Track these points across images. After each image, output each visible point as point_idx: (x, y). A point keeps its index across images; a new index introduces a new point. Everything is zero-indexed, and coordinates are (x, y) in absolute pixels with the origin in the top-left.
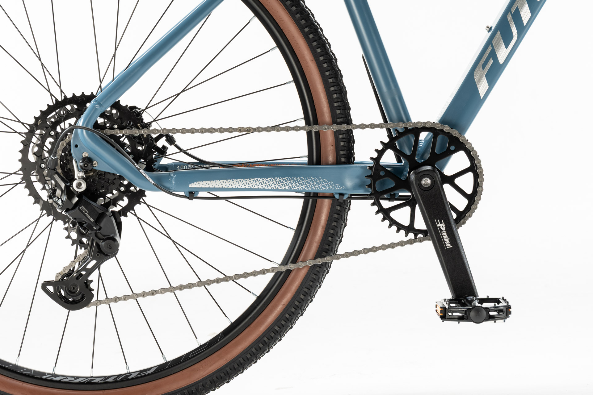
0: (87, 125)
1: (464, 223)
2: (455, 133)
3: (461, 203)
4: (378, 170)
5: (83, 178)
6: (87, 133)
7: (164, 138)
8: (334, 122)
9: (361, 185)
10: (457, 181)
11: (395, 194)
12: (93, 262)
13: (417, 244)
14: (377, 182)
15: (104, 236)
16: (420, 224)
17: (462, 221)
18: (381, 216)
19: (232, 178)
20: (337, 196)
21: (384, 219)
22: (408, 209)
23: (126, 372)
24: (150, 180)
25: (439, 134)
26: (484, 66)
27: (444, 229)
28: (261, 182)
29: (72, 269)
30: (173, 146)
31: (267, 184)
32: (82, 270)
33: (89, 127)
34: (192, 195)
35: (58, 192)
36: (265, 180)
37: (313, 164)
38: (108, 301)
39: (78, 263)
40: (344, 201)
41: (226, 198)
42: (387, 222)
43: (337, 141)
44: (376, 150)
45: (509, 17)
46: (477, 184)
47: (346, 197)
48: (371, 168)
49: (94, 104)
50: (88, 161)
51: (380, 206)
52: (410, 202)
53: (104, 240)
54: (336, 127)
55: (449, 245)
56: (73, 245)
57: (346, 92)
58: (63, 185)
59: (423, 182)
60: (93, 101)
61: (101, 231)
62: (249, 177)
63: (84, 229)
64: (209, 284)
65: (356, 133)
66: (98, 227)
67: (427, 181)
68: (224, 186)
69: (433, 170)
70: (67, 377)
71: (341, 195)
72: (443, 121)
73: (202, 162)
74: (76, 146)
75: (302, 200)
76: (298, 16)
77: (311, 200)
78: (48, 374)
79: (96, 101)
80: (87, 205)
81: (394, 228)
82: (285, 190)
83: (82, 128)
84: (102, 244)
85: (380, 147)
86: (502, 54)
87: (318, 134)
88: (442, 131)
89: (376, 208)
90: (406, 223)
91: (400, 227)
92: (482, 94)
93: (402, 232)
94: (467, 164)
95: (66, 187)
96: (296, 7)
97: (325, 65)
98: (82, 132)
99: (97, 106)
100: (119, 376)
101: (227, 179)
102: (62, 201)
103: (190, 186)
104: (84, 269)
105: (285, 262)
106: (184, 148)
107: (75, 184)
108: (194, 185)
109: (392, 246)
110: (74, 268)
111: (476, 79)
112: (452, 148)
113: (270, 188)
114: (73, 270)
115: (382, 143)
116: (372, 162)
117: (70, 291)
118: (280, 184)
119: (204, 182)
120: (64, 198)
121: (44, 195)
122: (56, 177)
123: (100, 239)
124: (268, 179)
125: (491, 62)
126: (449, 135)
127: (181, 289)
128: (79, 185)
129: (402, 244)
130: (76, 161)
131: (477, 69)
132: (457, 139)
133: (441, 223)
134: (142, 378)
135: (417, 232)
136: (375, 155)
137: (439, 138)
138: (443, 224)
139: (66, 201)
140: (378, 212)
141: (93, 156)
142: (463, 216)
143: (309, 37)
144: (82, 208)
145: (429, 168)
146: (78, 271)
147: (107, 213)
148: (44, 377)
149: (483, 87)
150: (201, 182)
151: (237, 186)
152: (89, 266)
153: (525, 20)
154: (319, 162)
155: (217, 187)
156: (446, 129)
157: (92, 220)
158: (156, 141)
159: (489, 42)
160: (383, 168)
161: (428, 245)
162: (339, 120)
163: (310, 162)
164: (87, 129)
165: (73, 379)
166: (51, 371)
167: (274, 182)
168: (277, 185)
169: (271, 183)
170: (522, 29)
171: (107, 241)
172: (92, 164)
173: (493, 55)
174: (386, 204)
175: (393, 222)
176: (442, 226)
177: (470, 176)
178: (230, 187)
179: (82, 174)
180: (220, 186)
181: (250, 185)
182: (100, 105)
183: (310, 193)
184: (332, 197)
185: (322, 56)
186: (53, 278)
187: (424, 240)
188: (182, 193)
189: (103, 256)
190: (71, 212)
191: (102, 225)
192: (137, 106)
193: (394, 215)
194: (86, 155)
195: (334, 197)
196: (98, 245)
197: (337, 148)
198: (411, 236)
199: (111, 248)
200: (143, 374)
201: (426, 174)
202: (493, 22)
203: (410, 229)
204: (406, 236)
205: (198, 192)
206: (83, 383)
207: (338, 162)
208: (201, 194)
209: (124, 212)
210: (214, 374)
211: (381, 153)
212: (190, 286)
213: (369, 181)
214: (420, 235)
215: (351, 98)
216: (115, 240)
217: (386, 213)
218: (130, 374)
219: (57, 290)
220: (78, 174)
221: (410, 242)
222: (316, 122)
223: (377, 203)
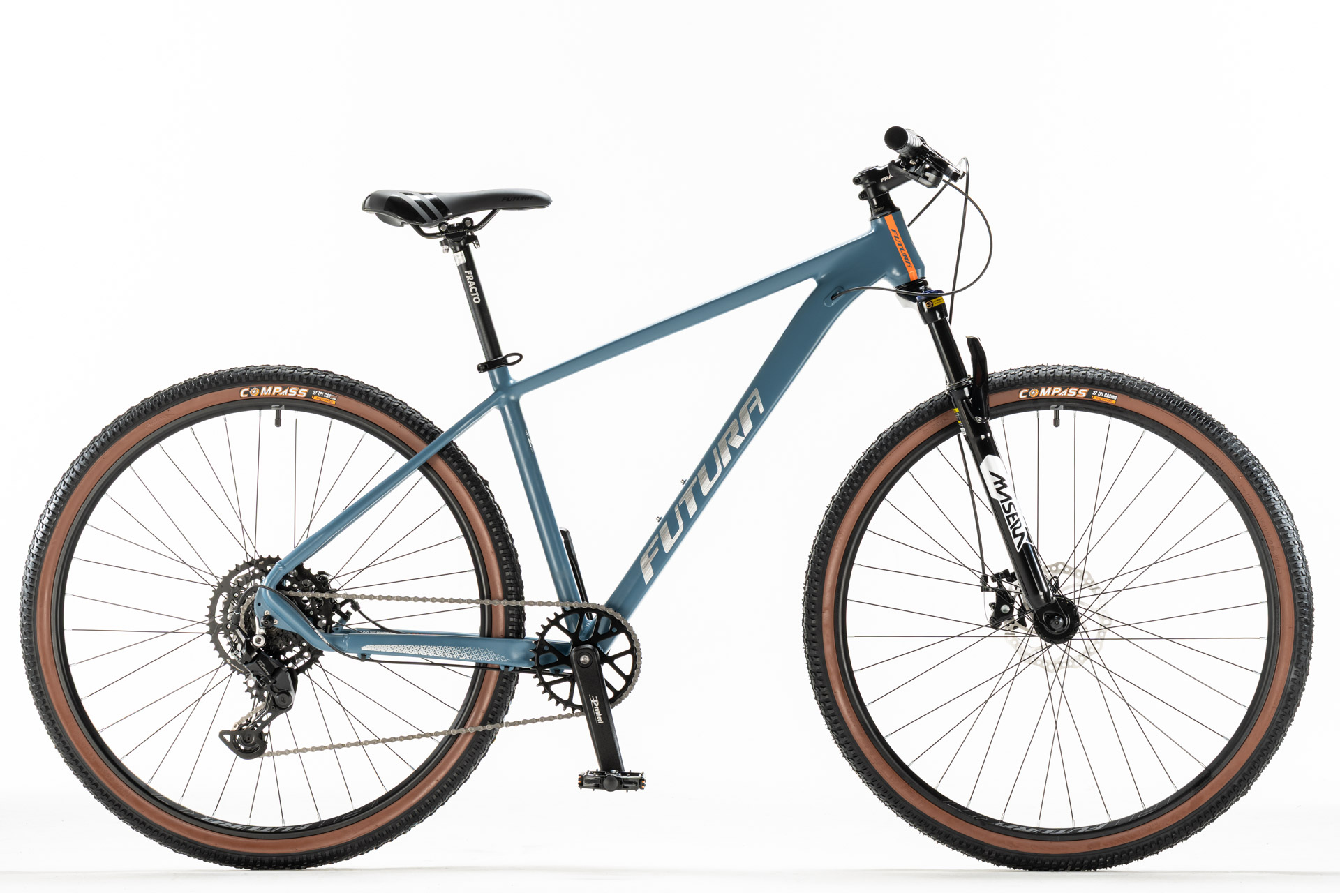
0: (270, 585)
1: (620, 702)
2: (618, 616)
3: (619, 683)
4: (542, 644)
5: (263, 635)
6: (270, 593)
7: (349, 604)
8: (505, 597)
9: (525, 659)
10: (616, 662)
11: (559, 671)
12: (269, 715)
13: (574, 718)
14: (541, 656)
15: (279, 690)
16: (577, 700)
17: (618, 700)
18: (542, 688)
19: (403, 644)
20: (502, 668)
21: (544, 692)
22: (567, 684)
23: (281, 826)
24: (324, 640)
25: (602, 616)
26: (650, 554)
27: (597, 705)
28: (431, 649)
29: (249, 719)
30: (357, 612)
31: (436, 652)
32: (258, 721)
33: (272, 588)
34: (364, 657)
35: (239, 646)
36: (434, 648)
37: (484, 636)
38: (271, 754)
39: (255, 714)
40: (511, 673)
41: (379, 662)
42: (547, 695)
43: (507, 616)
44: (543, 626)
45: (677, 509)
46: (635, 667)
47: (511, 669)
48: (536, 642)
49: (278, 566)
50: (270, 618)
51: (542, 679)
52: (571, 678)
53: (279, 694)
54: (506, 603)
55: (600, 721)
56: (251, 698)
57: (520, 571)
58: (243, 639)
59: (582, 659)
60: (277, 564)
61: (276, 684)
62: (420, 644)
63: (261, 682)
64: (366, 745)
65: (527, 609)
66: (274, 681)
67: (585, 659)
68: (395, 651)
69: (593, 650)
70: (225, 822)
71: (507, 667)
72: (609, 605)
73: (383, 629)
74: (259, 604)
75: (473, 670)
76: (485, 509)
77: (480, 671)
78: (208, 817)
79: (280, 563)
80: (265, 660)
81: (554, 701)
82: (453, 659)
83: (265, 587)
84: (277, 697)
85: (546, 623)
86: (668, 544)
87: (490, 607)
88: (605, 613)
89: (538, 681)
90: (566, 698)
91: (559, 701)
92: (647, 580)
93: (561, 706)
94: (628, 646)
95: (246, 641)
96: (476, 488)
97: (500, 544)
98: (265, 591)
99: (281, 568)
100: (274, 828)
101: (398, 644)
102: (242, 654)
103: (362, 648)
104: (260, 721)
105: (455, 726)
106: (373, 619)
107: (254, 639)
108: (366, 648)
109: (551, 718)
110: (251, 718)
111: (642, 565)
112: (615, 630)
113: (438, 655)
114: (250, 722)
115: (548, 619)
116: (538, 637)
117: (245, 741)
118: (449, 653)
119: (376, 646)
120: (244, 652)
121: (227, 648)
122: (238, 631)
123: (275, 692)
124: (438, 647)
125: (657, 550)
126: (611, 617)
127: (339, 748)
128: (258, 641)
129: (560, 717)
130: (258, 618)
131: (644, 556)
132: (619, 621)
133: (595, 699)
134: (295, 833)
135: (574, 707)
136: (541, 630)
137: (604, 619)
138: (596, 701)
139: (245, 655)
140: (539, 685)
141: (273, 614)
142: (619, 695)
143: (492, 531)
144: (260, 661)
145: (589, 646)
146: (254, 723)
147: (283, 669)
148: (203, 819)
149: (648, 574)
150: (373, 646)
151: (408, 652)
152: (264, 719)
153: (691, 513)
154: (490, 635)
155: (388, 651)
156: (610, 611)
157: (268, 674)
158: (341, 607)
159: (657, 532)
160: (547, 643)
161: (583, 720)
162: (509, 597)
163: (481, 635)
164: (270, 589)
165: (230, 825)
166: (211, 815)
167: (443, 650)
168: (445, 654)
169: (440, 651)
170: (689, 522)
171: (281, 695)
172: (273, 623)
173: (659, 544)
174: (548, 678)
175: (553, 696)
176: (595, 702)
177: (629, 657)
178: (400, 652)
179: (262, 631)
180: (391, 651)
181: (420, 652)
182: (284, 567)
183: (480, 664)
184: (498, 669)
185: (503, 549)
186: (231, 728)
187: (580, 715)
188: (355, 655)
189: (277, 709)
190: (250, 665)
191: (277, 679)
192: (325, 571)
193: (554, 688)
194: (268, 613)
195: (500, 669)
196: (273, 698)
197: (507, 623)
198: (569, 710)
199: (284, 701)
200: (296, 829)
201: (586, 652)
202: (663, 514)
203: (568, 703)
204: (564, 710)
205: (370, 654)
206: (239, 830)
207: (506, 636)
208: (373, 657)
209: (302, 670)
210: (363, 837)
211: (546, 629)
212: (349, 745)
213: (533, 655)
214: (577, 711)
215: (525, 577)
216: (289, 695)
217: (547, 687)
218: (284, 828)
219: (233, 737)
220: (260, 631)
221: (568, 716)
222: (490, 597)
223: (539, 676)
